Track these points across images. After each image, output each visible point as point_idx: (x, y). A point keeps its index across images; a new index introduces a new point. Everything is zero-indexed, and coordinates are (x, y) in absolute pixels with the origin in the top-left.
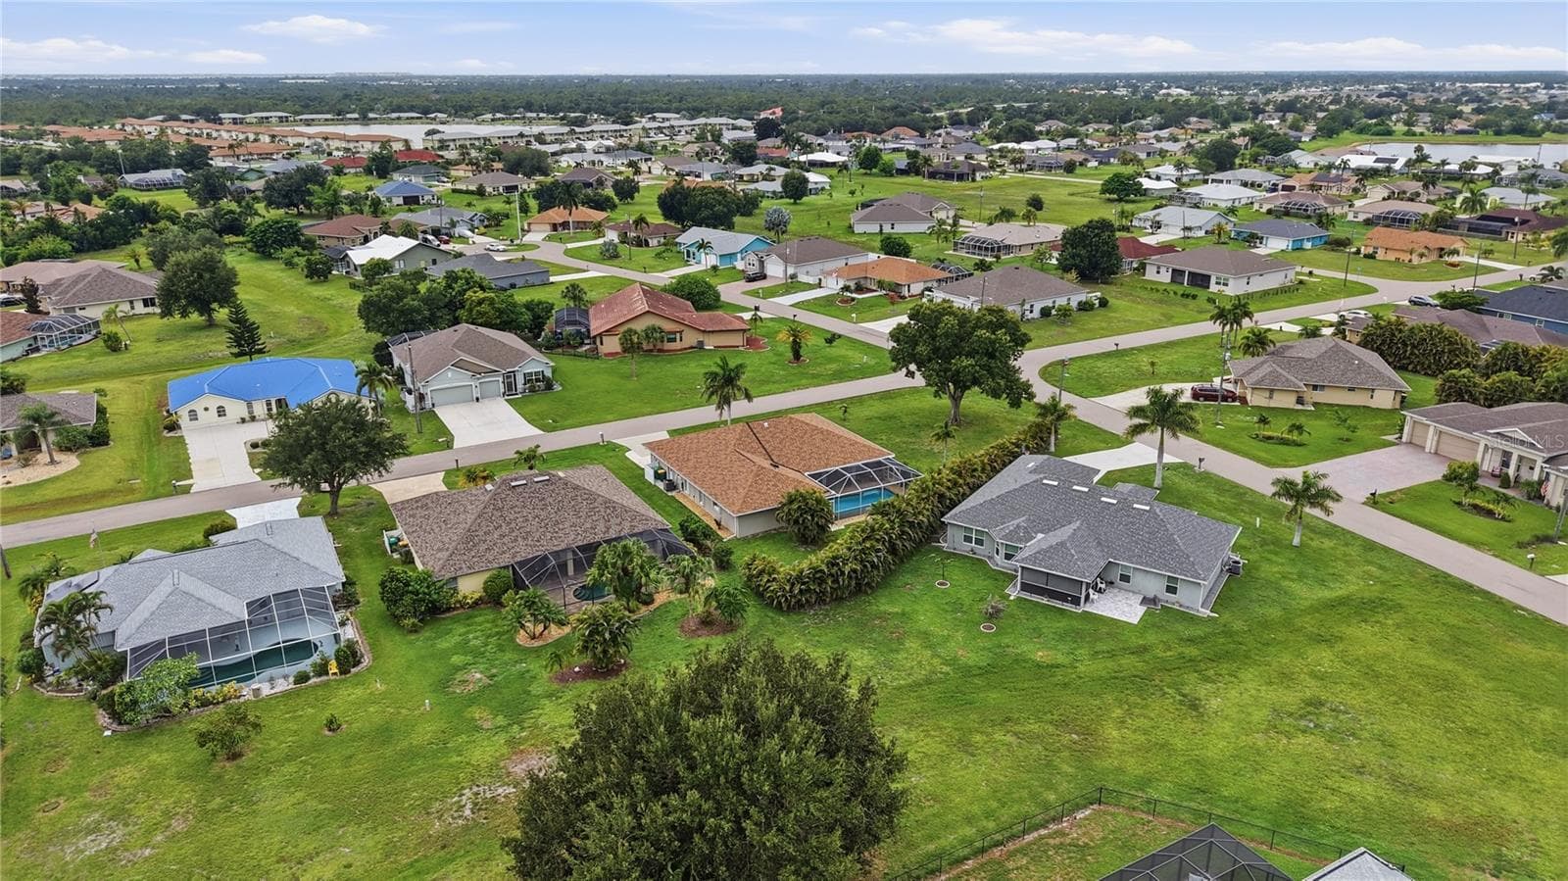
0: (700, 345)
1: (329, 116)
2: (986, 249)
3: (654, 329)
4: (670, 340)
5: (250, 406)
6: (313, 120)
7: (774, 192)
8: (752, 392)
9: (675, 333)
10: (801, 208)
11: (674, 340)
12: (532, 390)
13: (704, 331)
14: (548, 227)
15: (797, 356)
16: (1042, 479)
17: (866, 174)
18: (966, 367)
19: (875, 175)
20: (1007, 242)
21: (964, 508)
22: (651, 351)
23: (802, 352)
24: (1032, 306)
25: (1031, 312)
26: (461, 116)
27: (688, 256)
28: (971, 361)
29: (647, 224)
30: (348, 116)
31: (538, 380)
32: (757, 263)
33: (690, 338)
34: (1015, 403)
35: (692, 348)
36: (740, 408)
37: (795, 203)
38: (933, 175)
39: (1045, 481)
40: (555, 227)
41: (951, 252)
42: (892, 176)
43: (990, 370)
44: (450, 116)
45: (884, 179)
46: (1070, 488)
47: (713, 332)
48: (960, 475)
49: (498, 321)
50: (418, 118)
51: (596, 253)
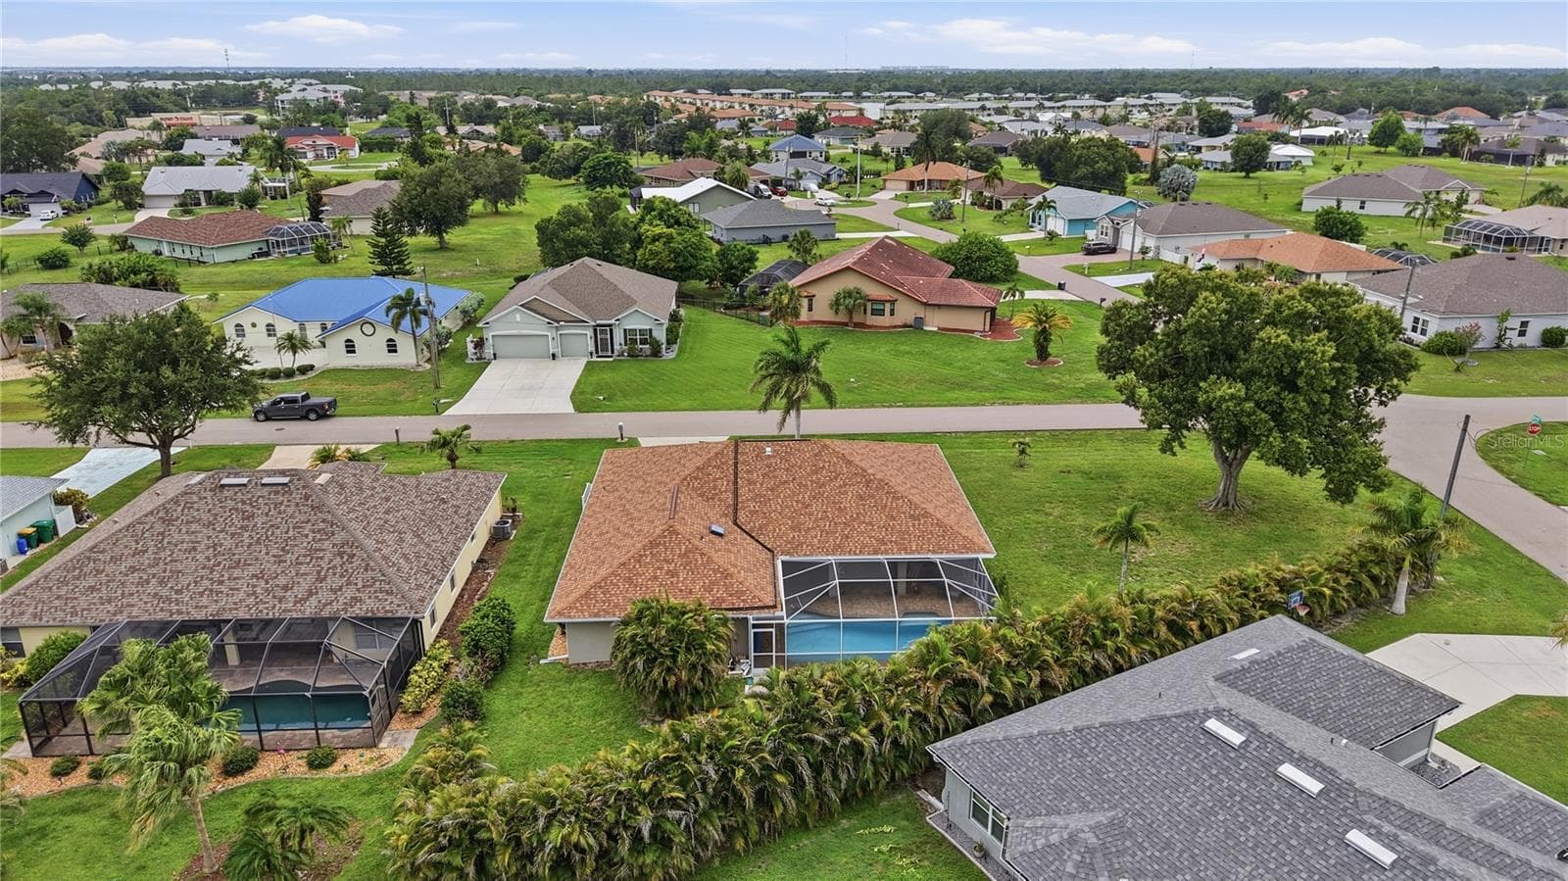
0: (918, 325)
1: (826, 94)
2: (1498, 241)
3: (849, 294)
4: (875, 312)
5: (302, 327)
6: (812, 97)
7: (1223, 163)
8: (839, 395)
9: (883, 302)
10: (1250, 182)
11: (881, 313)
12: (633, 355)
13: (926, 304)
14: (904, 185)
15: (1043, 354)
16: (1207, 715)
17: (1378, 153)
18: (1223, 399)
19: (1391, 154)
20: (1539, 234)
21: (988, 736)
22: (846, 324)
23: (1052, 349)
24: (1524, 324)
25: (1522, 334)
26: (953, 96)
27: (1034, 221)
28: (1239, 389)
29: (1001, 179)
30: (844, 94)
31: (644, 342)
32: (1110, 232)
33: (906, 312)
34: (1341, 493)
35: (905, 326)
36: (815, 419)
37: (1247, 177)
38: (1475, 157)
39: (1212, 724)
40: (912, 185)
41: (1440, 243)
42: (1415, 155)
43: (1278, 417)
44: (937, 95)
45: (1402, 159)
46: (1271, 767)
47: (939, 306)
48: (1062, 640)
49: (673, 265)
50: (909, 97)
51: (925, 214)
